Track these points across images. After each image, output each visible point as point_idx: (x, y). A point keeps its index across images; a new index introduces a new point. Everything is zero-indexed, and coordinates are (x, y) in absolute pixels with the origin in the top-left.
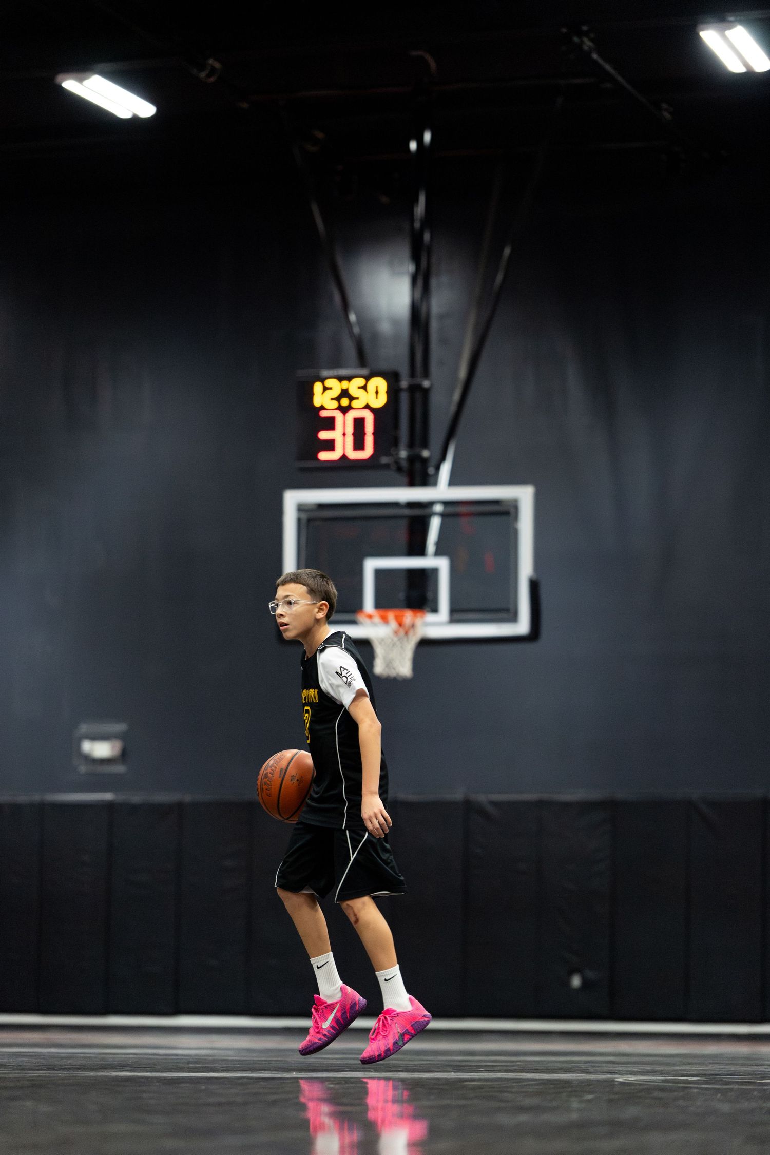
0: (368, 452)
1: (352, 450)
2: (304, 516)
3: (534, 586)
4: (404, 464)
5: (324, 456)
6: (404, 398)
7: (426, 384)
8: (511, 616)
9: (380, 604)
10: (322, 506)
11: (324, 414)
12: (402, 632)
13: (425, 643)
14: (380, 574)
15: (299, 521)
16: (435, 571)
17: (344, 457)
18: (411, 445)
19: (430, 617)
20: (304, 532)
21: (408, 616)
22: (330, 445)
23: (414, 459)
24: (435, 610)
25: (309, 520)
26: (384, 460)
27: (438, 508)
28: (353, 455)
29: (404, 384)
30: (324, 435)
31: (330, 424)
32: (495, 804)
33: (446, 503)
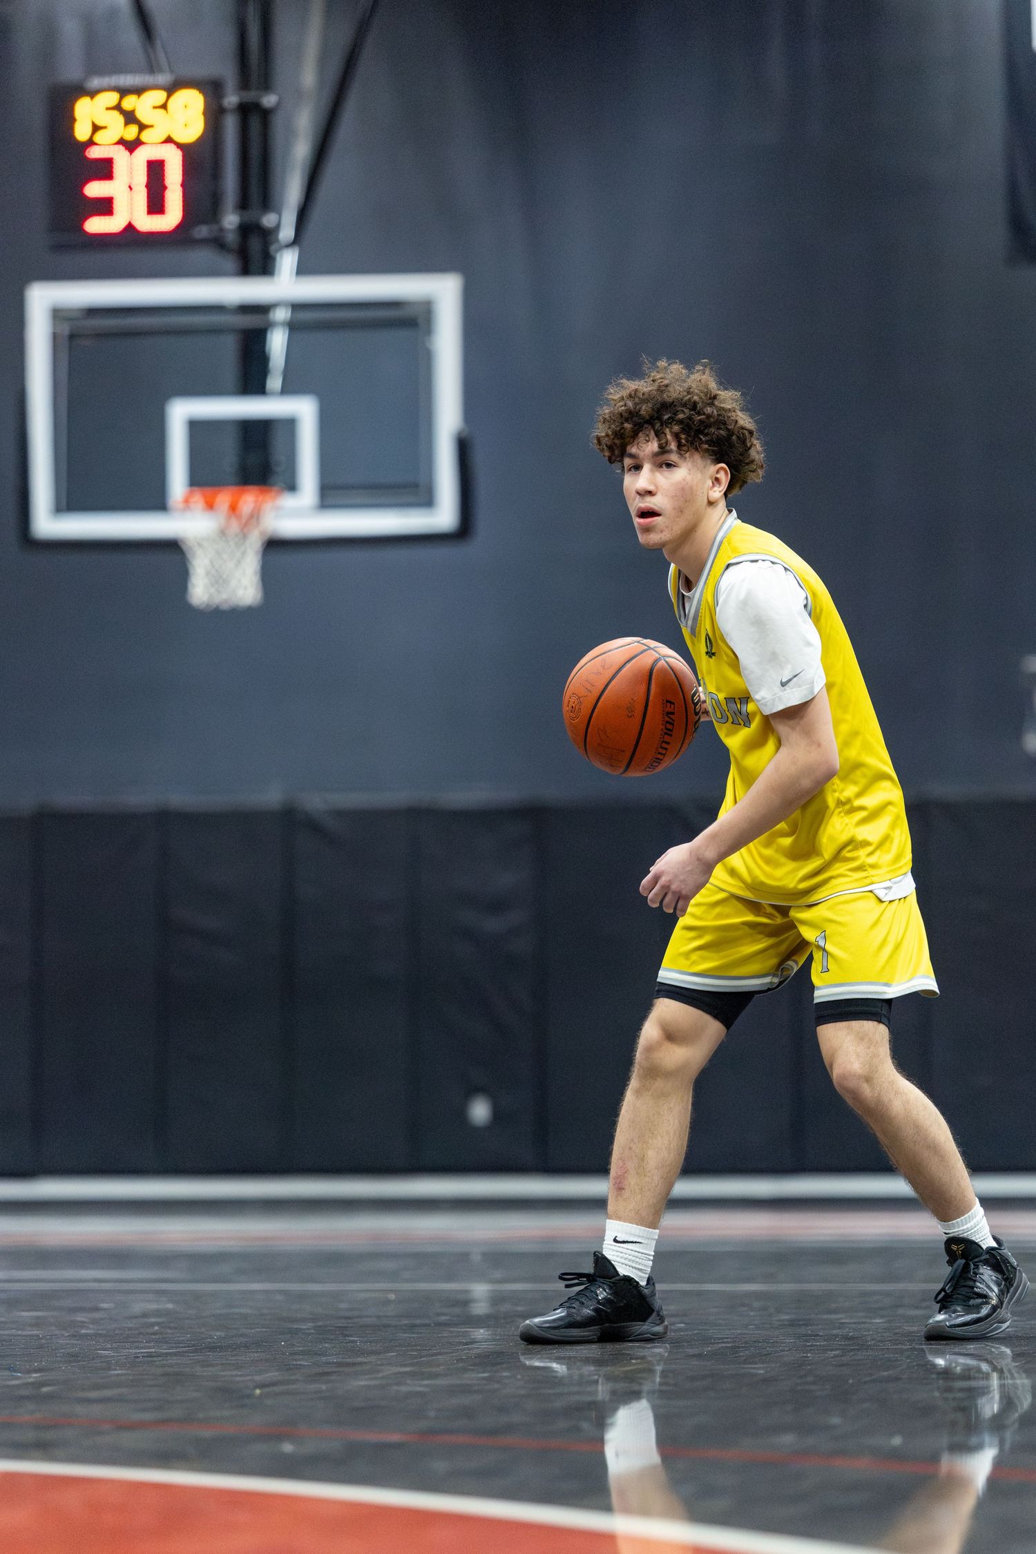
0: (172, 217)
1: (146, 213)
2: (65, 329)
3: (464, 448)
4: (231, 238)
5: (96, 225)
6: (231, 125)
7: (269, 100)
8: (424, 497)
9: (200, 478)
10: (93, 312)
11: (94, 153)
12: (235, 526)
13: (274, 545)
14: (197, 427)
15: (55, 338)
16: (290, 424)
17: (130, 227)
18: (243, 204)
19: (288, 501)
20: (64, 356)
21: (249, 500)
22: (105, 206)
23: (249, 230)
24: (292, 487)
25: (72, 337)
26: (202, 231)
27: (281, 315)
28: (147, 223)
29: (231, 99)
30: (95, 189)
31: (105, 170)
32: (340, 814)
33: (297, 307)
